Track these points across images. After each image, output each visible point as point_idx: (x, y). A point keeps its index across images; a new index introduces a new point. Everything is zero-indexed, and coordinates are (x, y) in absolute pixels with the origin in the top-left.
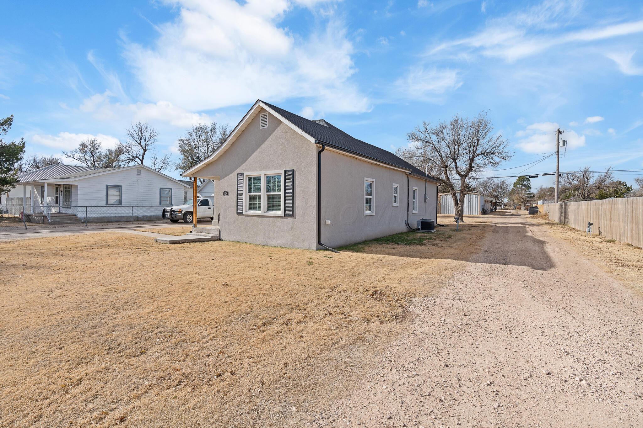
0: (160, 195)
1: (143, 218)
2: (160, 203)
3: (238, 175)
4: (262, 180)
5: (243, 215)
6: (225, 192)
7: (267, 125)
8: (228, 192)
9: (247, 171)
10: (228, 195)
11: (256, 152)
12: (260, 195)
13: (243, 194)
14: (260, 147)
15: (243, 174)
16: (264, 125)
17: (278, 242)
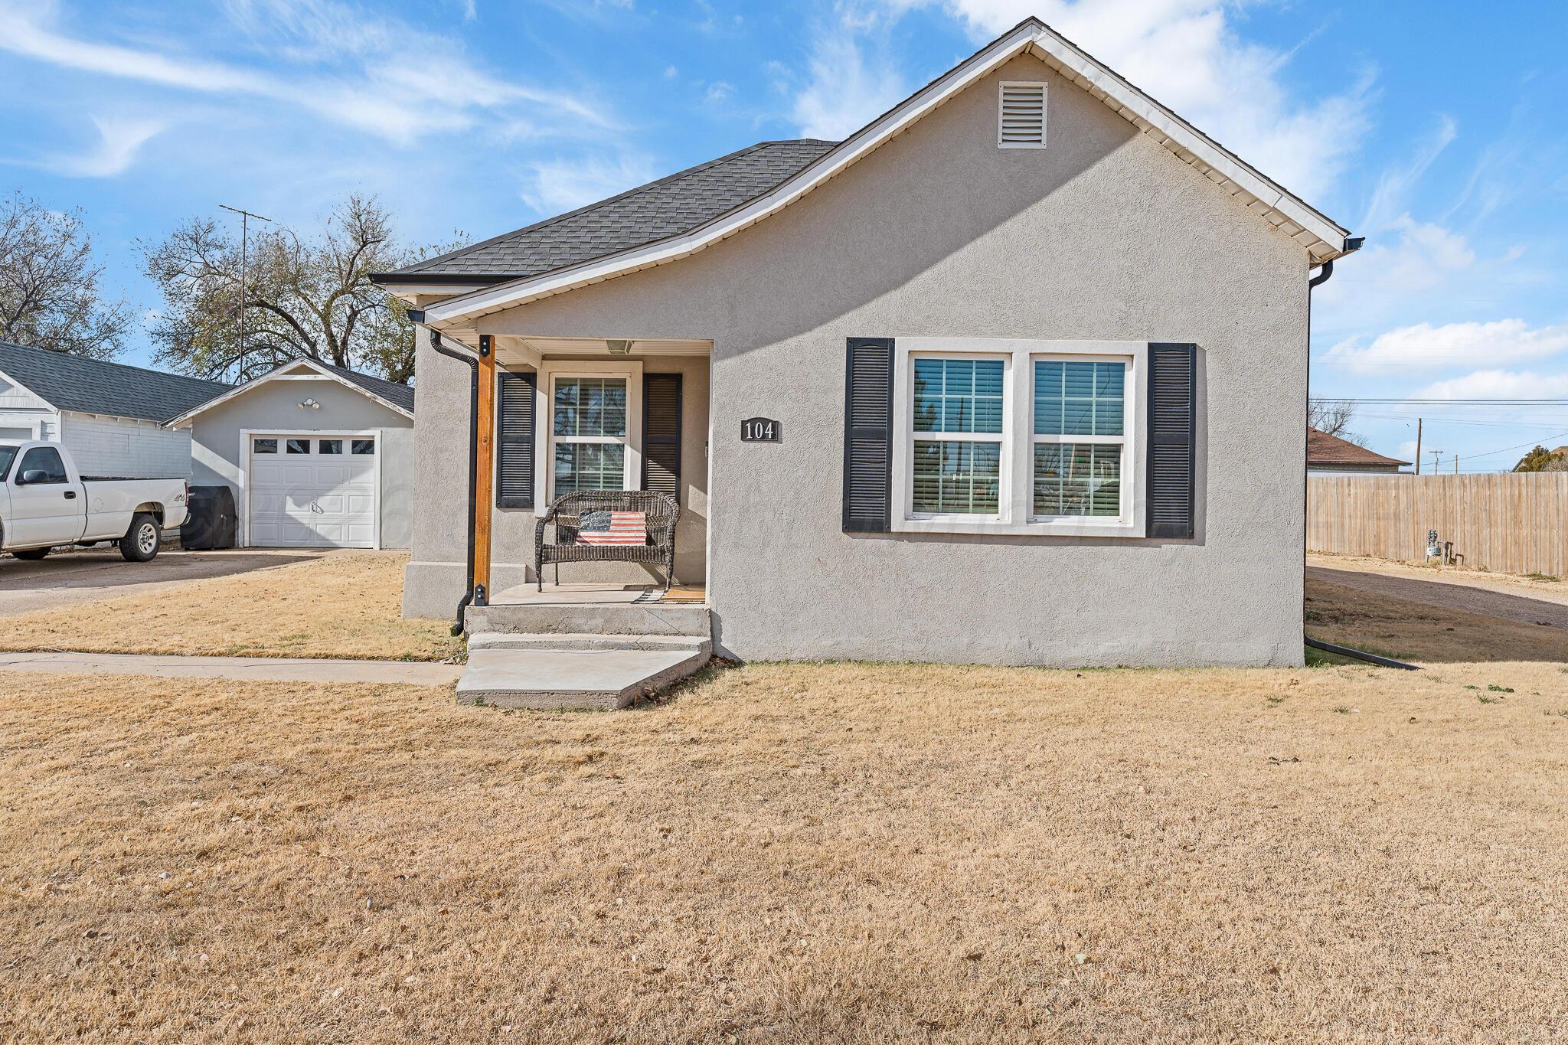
3: (852, 343)
4: (1009, 376)
5: (890, 532)
6: (753, 421)
7: (1044, 138)
8: (776, 425)
9: (920, 331)
10: (775, 438)
11: (969, 247)
12: (997, 445)
13: (885, 435)
14: (998, 231)
15: (888, 345)
16: (1022, 135)
17: (1103, 649)
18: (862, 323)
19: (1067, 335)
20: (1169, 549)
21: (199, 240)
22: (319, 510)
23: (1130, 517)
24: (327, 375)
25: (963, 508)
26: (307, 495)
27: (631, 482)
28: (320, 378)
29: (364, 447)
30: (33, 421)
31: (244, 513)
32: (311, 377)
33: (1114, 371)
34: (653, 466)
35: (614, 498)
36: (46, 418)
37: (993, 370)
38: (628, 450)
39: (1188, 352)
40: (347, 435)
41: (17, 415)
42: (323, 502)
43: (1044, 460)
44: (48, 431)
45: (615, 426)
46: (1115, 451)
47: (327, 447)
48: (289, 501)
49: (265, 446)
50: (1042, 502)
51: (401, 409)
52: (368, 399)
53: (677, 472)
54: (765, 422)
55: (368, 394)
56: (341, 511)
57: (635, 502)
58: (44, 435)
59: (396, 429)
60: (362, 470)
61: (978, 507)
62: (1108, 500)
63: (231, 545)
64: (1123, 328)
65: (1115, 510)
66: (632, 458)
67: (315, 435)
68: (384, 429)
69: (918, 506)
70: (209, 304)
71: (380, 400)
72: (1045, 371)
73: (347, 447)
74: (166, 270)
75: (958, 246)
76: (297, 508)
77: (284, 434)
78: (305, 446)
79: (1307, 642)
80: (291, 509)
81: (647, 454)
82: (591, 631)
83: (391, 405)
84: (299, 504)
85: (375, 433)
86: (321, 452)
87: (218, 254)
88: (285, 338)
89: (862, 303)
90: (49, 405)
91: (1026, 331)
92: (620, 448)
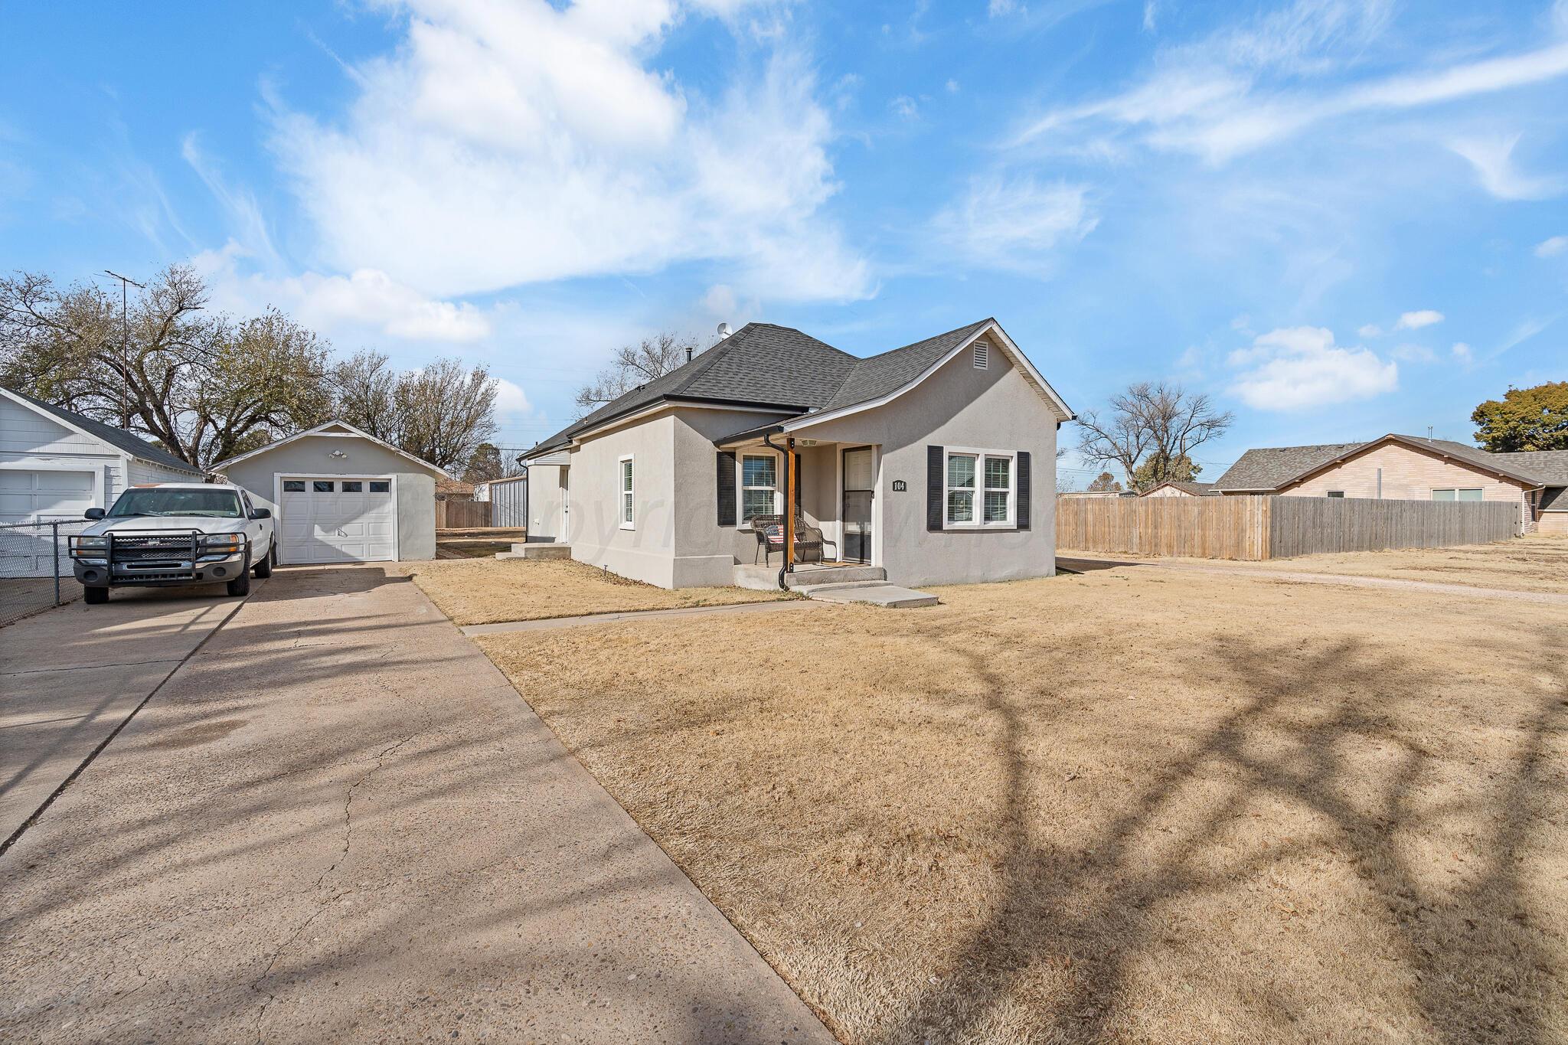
3: (929, 448)
4: (977, 463)
5: (942, 529)
6: (897, 481)
7: (987, 365)
8: (905, 484)
9: (951, 443)
10: (905, 490)
11: (966, 410)
12: (973, 492)
14: (973, 403)
15: (940, 449)
16: (984, 364)
17: (1004, 574)
18: (933, 439)
19: (994, 447)
20: (1023, 533)
22: (343, 534)
23: (1013, 520)
24: (357, 433)
25: (962, 519)
26: (334, 526)
27: (779, 510)
28: (352, 435)
29: (381, 487)
32: (344, 435)
33: (1006, 463)
36: (110, 463)
37: (971, 462)
38: (777, 493)
39: (1028, 456)
40: (366, 478)
42: (346, 528)
43: (987, 495)
44: (112, 474)
45: (771, 481)
46: (1004, 495)
47: (351, 487)
48: (317, 529)
49: (294, 486)
50: (986, 515)
51: (419, 459)
52: (393, 452)
54: (901, 482)
56: (363, 534)
58: (108, 477)
59: (409, 474)
61: (966, 518)
62: (1006, 514)
64: (1011, 445)
65: (1007, 518)
67: (338, 477)
68: (399, 474)
69: (950, 518)
72: (988, 461)
73: (366, 487)
75: (962, 408)
76: (323, 533)
77: (310, 476)
78: (330, 487)
79: (1057, 568)
80: (318, 533)
82: (839, 581)
83: (411, 457)
84: (326, 530)
85: (393, 477)
86: (344, 491)
89: (932, 431)
90: (121, 452)
91: (983, 446)
92: (772, 492)
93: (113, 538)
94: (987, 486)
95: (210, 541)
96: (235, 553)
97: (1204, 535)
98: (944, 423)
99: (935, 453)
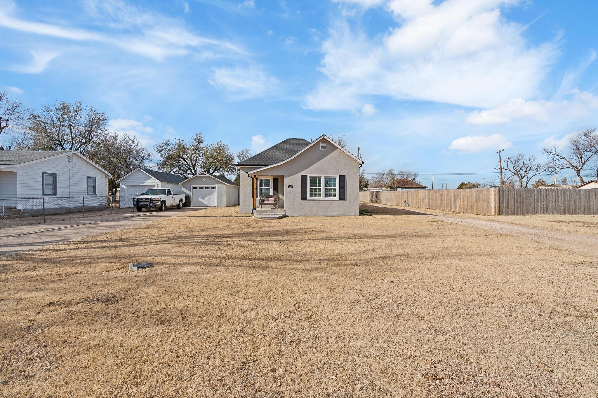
0: (87, 184)
1: (74, 209)
2: (87, 193)
3: (302, 175)
4: (322, 179)
5: (307, 200)
6: (290, 186)
7: (326, 149)
8: (293, 186)
9: (310, 174)
10: (293, 188)
11: (317, 163)
12: (320, 188)
13: (306, 187)
14: (320, 161)
15: (307, 175)
16: (323, 148)
17: (334, 214)
18: (304, 173)
19: (329, 174)
20: (342, 201)
21: (167, 144)
22: (205, 200)
23: (337, 197)
24: (207, 175)
25: (316, 196)
26: (203, 198)
27: (271, 194)
29: (214, 188)
30: (156, 184)
31: (192, 200)
33: (335, 179)
34: (275, 191)
35: (269, 196)
36: (158, 183)
37: (320, 179)
38: (271, 189)
39: (344, 176)
40: (210, 186)
41: (152, 183)
42: (206, 198)
43: (327, 190)
45: (269, 186)
46: (335, 189)
47: (207, 188)
48: (200, 198)
49: (195, 188)
50: (327, 195)
53: (278, 192)
55: (215, 178)
56: (210, 200)
57: (272, 197)
58: (158, 187)
59: (220, 184)
60: (213, 192)
61: (318, 196)
62: (335, 196)
63: (190, 206)
64: (336, 173)
65: (335, 197)
66: (271, 190)
67: (204, 186)
68: (218, 184)
69: (311, 196)
70: (169, 157)
71: (217, 179)
72: (326, 178)
73: (211, 188)
74: (160, 151)
77: (199, 186)
78: (203, 188)
79: (360, 213)
81: (274, 190)
83: (219, 180)
85: (216, 185)
87: (171, 147)
88: (183, 164)
89: (303, 170)
90: (159, 181)
91: (324, 174)
92: (270, 189)
93: (138, 199)
94: (326, 186)
95: (154, 200)
96: (159, 202)
97: (477, 205)
98: (308, 168)
99: (304, 177)
